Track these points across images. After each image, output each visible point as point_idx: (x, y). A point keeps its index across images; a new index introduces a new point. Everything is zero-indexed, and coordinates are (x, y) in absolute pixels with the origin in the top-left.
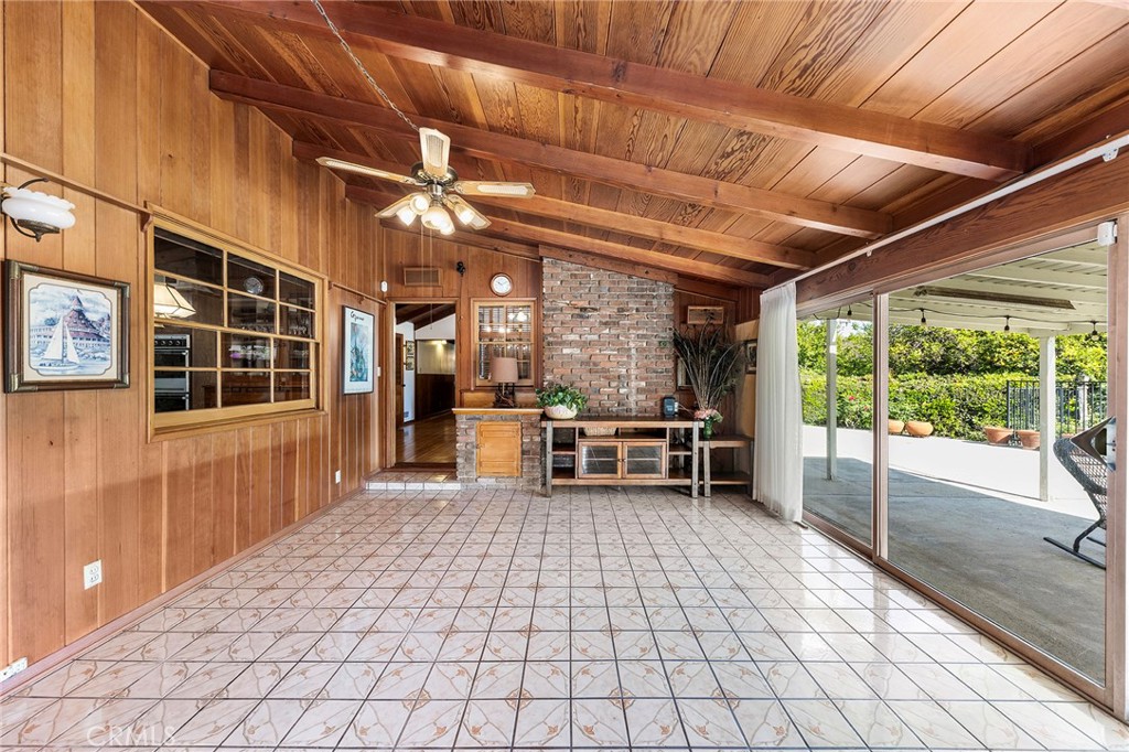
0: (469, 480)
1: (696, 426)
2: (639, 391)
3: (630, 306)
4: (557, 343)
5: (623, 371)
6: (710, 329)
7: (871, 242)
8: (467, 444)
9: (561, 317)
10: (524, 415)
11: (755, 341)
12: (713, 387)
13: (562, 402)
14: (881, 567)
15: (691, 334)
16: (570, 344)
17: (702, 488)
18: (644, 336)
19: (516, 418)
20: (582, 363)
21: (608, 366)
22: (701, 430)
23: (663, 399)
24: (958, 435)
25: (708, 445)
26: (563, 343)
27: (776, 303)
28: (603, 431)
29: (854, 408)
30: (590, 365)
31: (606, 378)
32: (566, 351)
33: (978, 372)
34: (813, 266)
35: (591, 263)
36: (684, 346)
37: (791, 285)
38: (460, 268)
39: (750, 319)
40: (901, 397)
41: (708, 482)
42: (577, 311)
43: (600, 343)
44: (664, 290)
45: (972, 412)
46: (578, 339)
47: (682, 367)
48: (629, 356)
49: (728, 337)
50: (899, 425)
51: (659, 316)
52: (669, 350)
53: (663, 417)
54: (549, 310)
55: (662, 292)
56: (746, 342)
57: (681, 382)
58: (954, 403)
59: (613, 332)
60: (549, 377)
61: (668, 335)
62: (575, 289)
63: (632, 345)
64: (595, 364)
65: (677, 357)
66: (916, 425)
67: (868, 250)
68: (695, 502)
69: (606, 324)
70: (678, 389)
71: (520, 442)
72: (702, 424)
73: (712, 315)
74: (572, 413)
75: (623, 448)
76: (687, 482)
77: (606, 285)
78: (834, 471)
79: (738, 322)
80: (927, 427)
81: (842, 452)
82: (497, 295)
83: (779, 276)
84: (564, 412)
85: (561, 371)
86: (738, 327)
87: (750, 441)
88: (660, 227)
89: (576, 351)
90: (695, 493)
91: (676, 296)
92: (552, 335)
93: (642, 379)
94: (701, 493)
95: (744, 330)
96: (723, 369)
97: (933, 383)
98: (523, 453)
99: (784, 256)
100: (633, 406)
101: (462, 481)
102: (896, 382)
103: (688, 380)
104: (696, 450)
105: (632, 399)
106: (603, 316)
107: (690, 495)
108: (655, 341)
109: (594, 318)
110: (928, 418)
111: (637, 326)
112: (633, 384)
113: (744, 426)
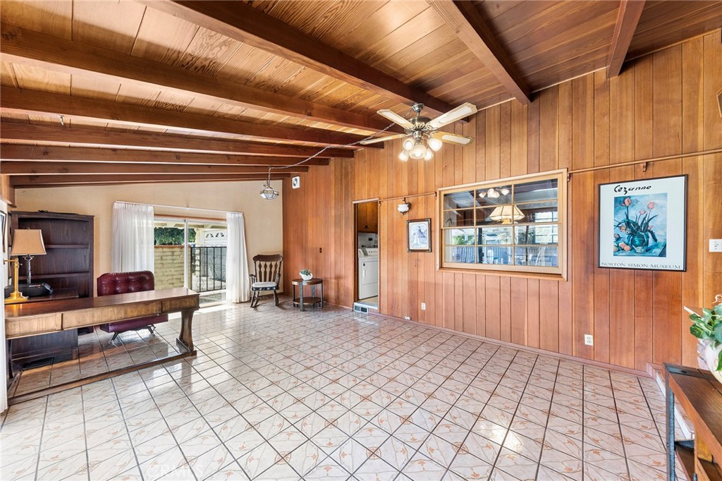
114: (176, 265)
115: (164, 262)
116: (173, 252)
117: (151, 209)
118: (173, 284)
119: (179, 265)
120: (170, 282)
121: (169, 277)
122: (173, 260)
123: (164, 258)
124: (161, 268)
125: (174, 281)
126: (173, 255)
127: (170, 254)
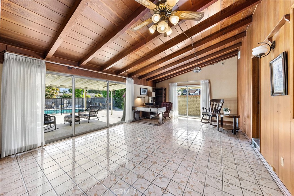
114: (198, 103)
115: (193, 101)
116: (197, 98)
117: (176, 84)
118: (196, 109)
119: (199, 103)
120: (196, 108)
121: (195, 107)
122: (197, 101)
123: (194, 100)
124: (193, 103)
125: (197, 108)
126: (197, 99)
127: (196, 98)
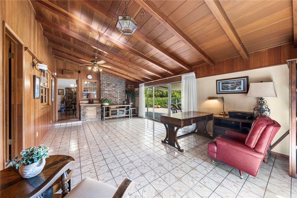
0: (84, 120)
1: (130, 106)
2: (119, 100)
3: (118, 84)
4: (104, 90)
5: (117, 96)
6: (131, 89)
7: (153, 81)
8: (83, 112)
9: (104, 85)
10: (97, 105)
11: (139, 91)
12: (132, 99)
13: (106, 102)
14: (154, 120)
15: (128, 90)
16: (106, 91)
17: (131, 116)
18: (120, 90)
19: (95, 106)
20: (109, 95)
21: (114, 95)
22: (131, 106)
23: (124, 101)
24: (164, 107)
25: (132, 109)
26: (105, 90)
27: (142, 86)
28: (114, 108)
29: (150, 104)
30: (110, 95)
31: (113, 97)
32: (105, 92)
33: (166, 97)
34: (147, 82)
35: (111, 75)
36: (127, 92)
37: (144, 84)
38: (79, 72)
39: (137, 88)
40: (157, 101)
41: (132, 115)
42: (108, 84)
43: (112, 91)
44: (124, 82)
45: (165, 104)
46: (108, 90)
47: (126, 95)
48: (118, 93)
49: (134, 91)
50: (156, 106)
51: (123, 86)
52: (125, 92)
53: (124, 104)
54: (102, 83)
55: (123, 82)
56: (137, 92)
57: (126, 98)
58: (163, 102)
59: (115, 89)
60: (102, 97)
61: (124, 90)
62: (107, 80)
63: (118, 91)
64: (111, 95)
65: (126, 94)
66: (158, 106)
67: (152, 81)
68: (130, 118)
69: (113, 87)
70: (126, 100)
71: (96, 111)
72: (131, 105)
73: (132, 87)
74: (108, 104)
75: (118, 110)
76: (128, 115)
77: (113, 79)
78: (148, 113)
79: (135, 88)
80: (159, 106)
81: (149, 111)
82: (89, 79)
83: (142, 82)
84: (107, 104)
85: (104, 96)
86: (135, 89)
87: (138, 108)
88: (127, 73)
89: (107, 92)
90: (130, 117)
91: (126, 83)
92: (103, 89)
93: (120, 98)
94: (131, 117)
95: (136, 89)
96: (133, 96)
97: (160, 99)
98: (97, 113)
99: (143, 80)
100: (118, 103)
101: (82, 121)
102: (156, 99)
103: (128, 98)
104: (130, 110)
105: (118, 101)
106: (113, 86)
107: (129, 118)
108: (122, 91)
109: (111, 86)
110: (160, 105)
111: (119, 88)
112: (118, 99)
113: (136, 105)
